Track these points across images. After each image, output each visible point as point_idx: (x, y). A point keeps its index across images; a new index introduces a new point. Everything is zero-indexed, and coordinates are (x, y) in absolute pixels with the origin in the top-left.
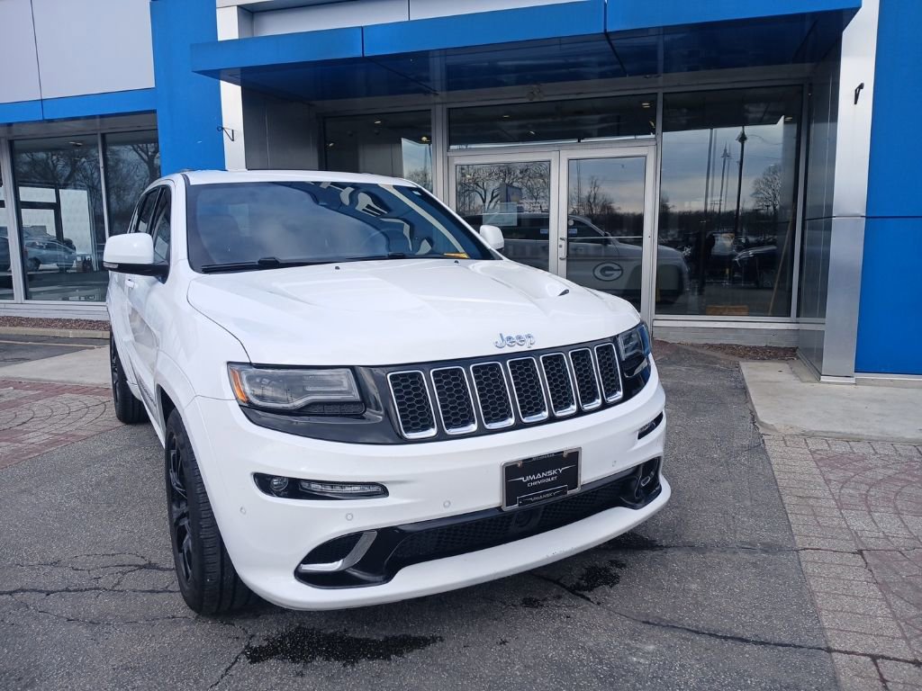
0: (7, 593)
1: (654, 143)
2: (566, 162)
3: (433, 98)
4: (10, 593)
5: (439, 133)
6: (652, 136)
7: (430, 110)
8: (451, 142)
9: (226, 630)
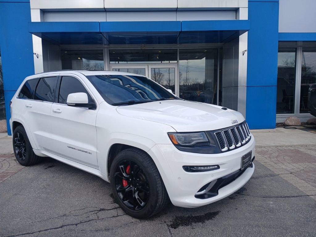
0: (60, 227)
1: (177, 64)
2: (150, 69)
3: (104, 46)
4: (61, 227)
5: (106, 57)
6: (176, 62)
7: (103, 50)
8: (111, 60)
9: (154, 222)
